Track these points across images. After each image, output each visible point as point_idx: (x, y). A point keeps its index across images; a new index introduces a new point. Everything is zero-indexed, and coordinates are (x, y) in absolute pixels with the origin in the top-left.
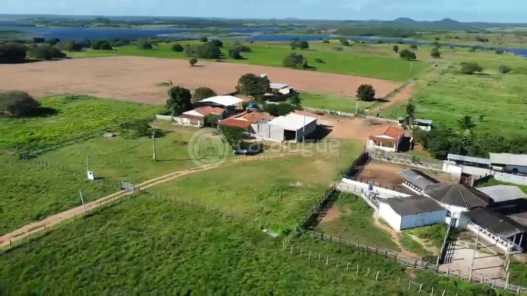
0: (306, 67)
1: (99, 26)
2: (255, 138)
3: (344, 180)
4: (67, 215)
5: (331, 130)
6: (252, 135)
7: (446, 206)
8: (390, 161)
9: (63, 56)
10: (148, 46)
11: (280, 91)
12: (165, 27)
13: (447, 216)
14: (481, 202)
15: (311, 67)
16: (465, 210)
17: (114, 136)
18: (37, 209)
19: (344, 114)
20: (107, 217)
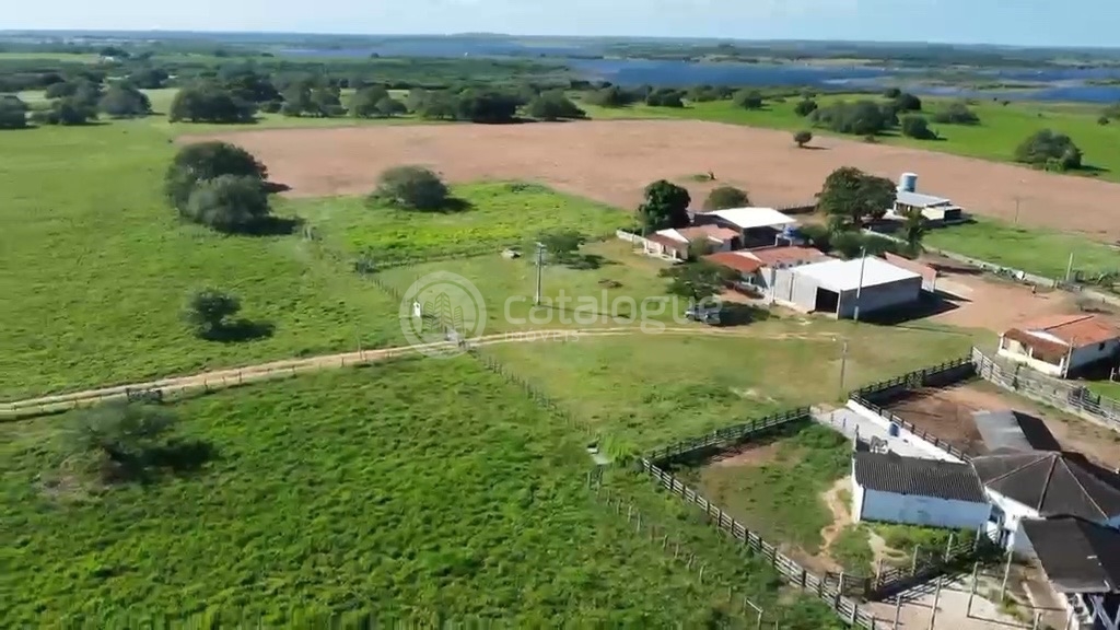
0: (1073, 165)
1: (719, 60)
2: (761, 297)
3: (852, 404)
4: (334, 361)
5: (957, 307)
6: (760, 289)
7: (995, 497)
8: (1018, 392)
9: (578, 115)
10: (753, 103)
11: (924, 213)
12: (859, 64)
13: (993, 519)
14: (1090, 508)
15: (1088, 168)
16: (1033, 514)
17: (516, 256)
18: (311, 342)
19: (1029, 277)
20: (384, 374)
